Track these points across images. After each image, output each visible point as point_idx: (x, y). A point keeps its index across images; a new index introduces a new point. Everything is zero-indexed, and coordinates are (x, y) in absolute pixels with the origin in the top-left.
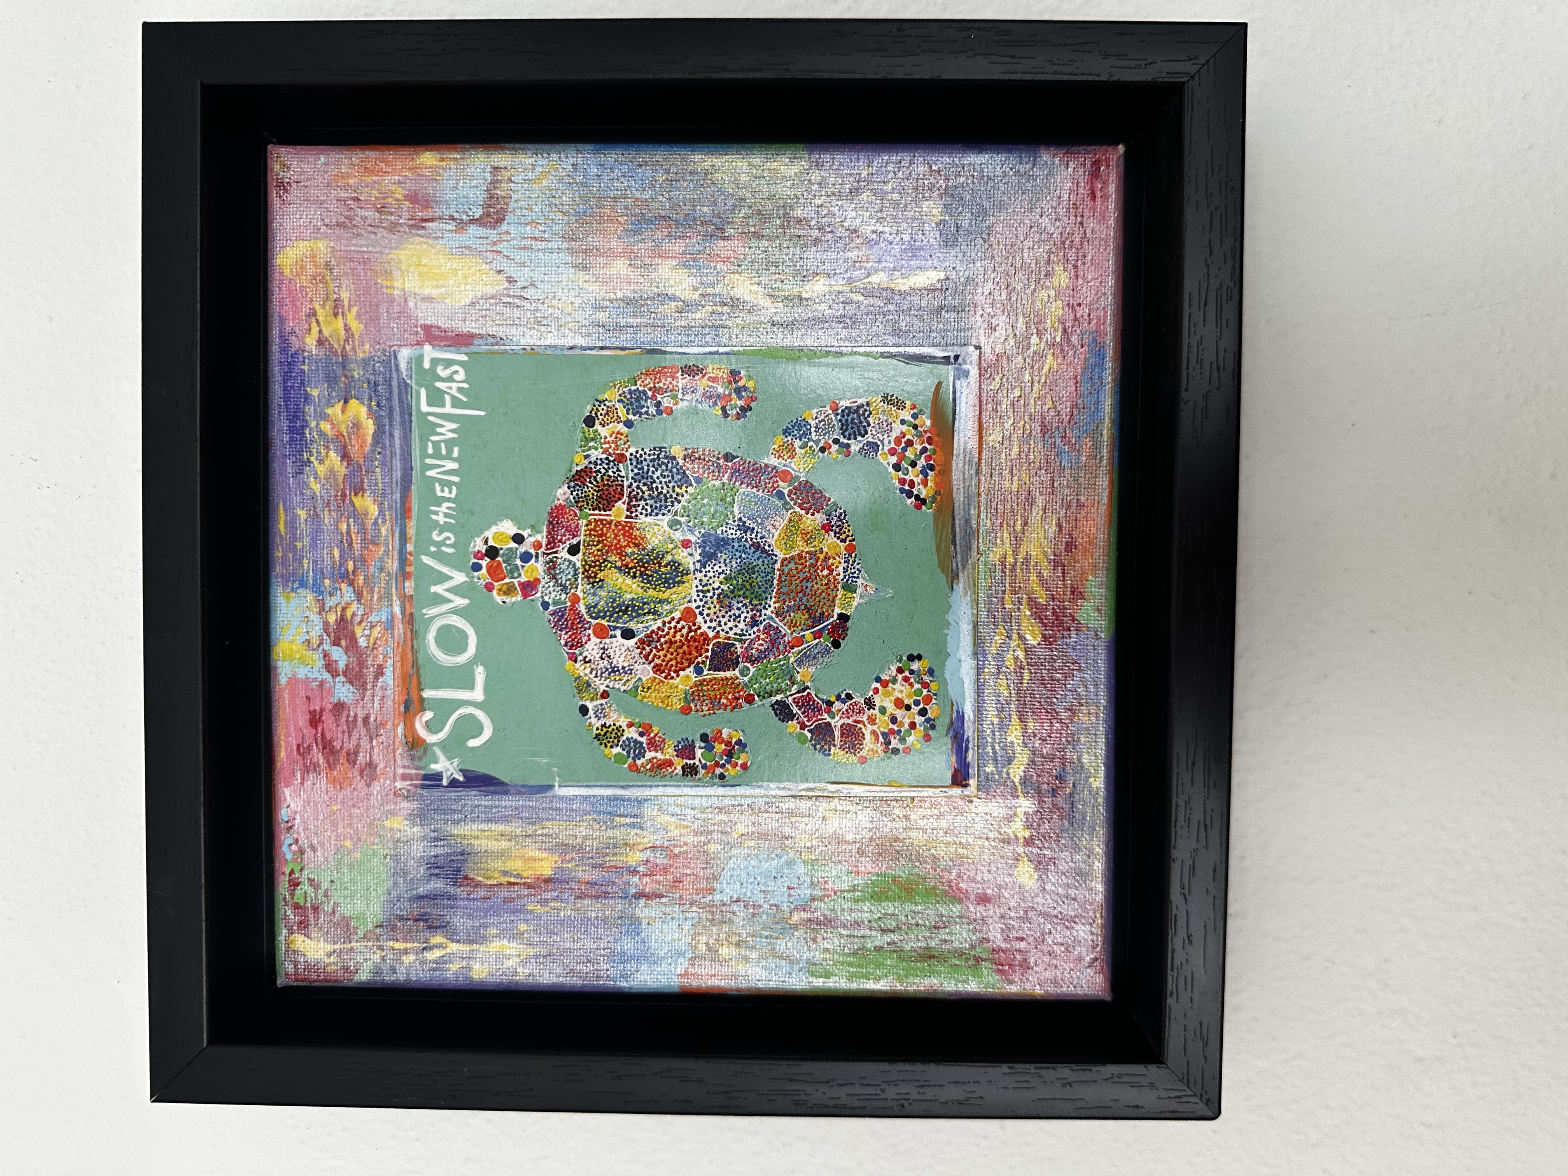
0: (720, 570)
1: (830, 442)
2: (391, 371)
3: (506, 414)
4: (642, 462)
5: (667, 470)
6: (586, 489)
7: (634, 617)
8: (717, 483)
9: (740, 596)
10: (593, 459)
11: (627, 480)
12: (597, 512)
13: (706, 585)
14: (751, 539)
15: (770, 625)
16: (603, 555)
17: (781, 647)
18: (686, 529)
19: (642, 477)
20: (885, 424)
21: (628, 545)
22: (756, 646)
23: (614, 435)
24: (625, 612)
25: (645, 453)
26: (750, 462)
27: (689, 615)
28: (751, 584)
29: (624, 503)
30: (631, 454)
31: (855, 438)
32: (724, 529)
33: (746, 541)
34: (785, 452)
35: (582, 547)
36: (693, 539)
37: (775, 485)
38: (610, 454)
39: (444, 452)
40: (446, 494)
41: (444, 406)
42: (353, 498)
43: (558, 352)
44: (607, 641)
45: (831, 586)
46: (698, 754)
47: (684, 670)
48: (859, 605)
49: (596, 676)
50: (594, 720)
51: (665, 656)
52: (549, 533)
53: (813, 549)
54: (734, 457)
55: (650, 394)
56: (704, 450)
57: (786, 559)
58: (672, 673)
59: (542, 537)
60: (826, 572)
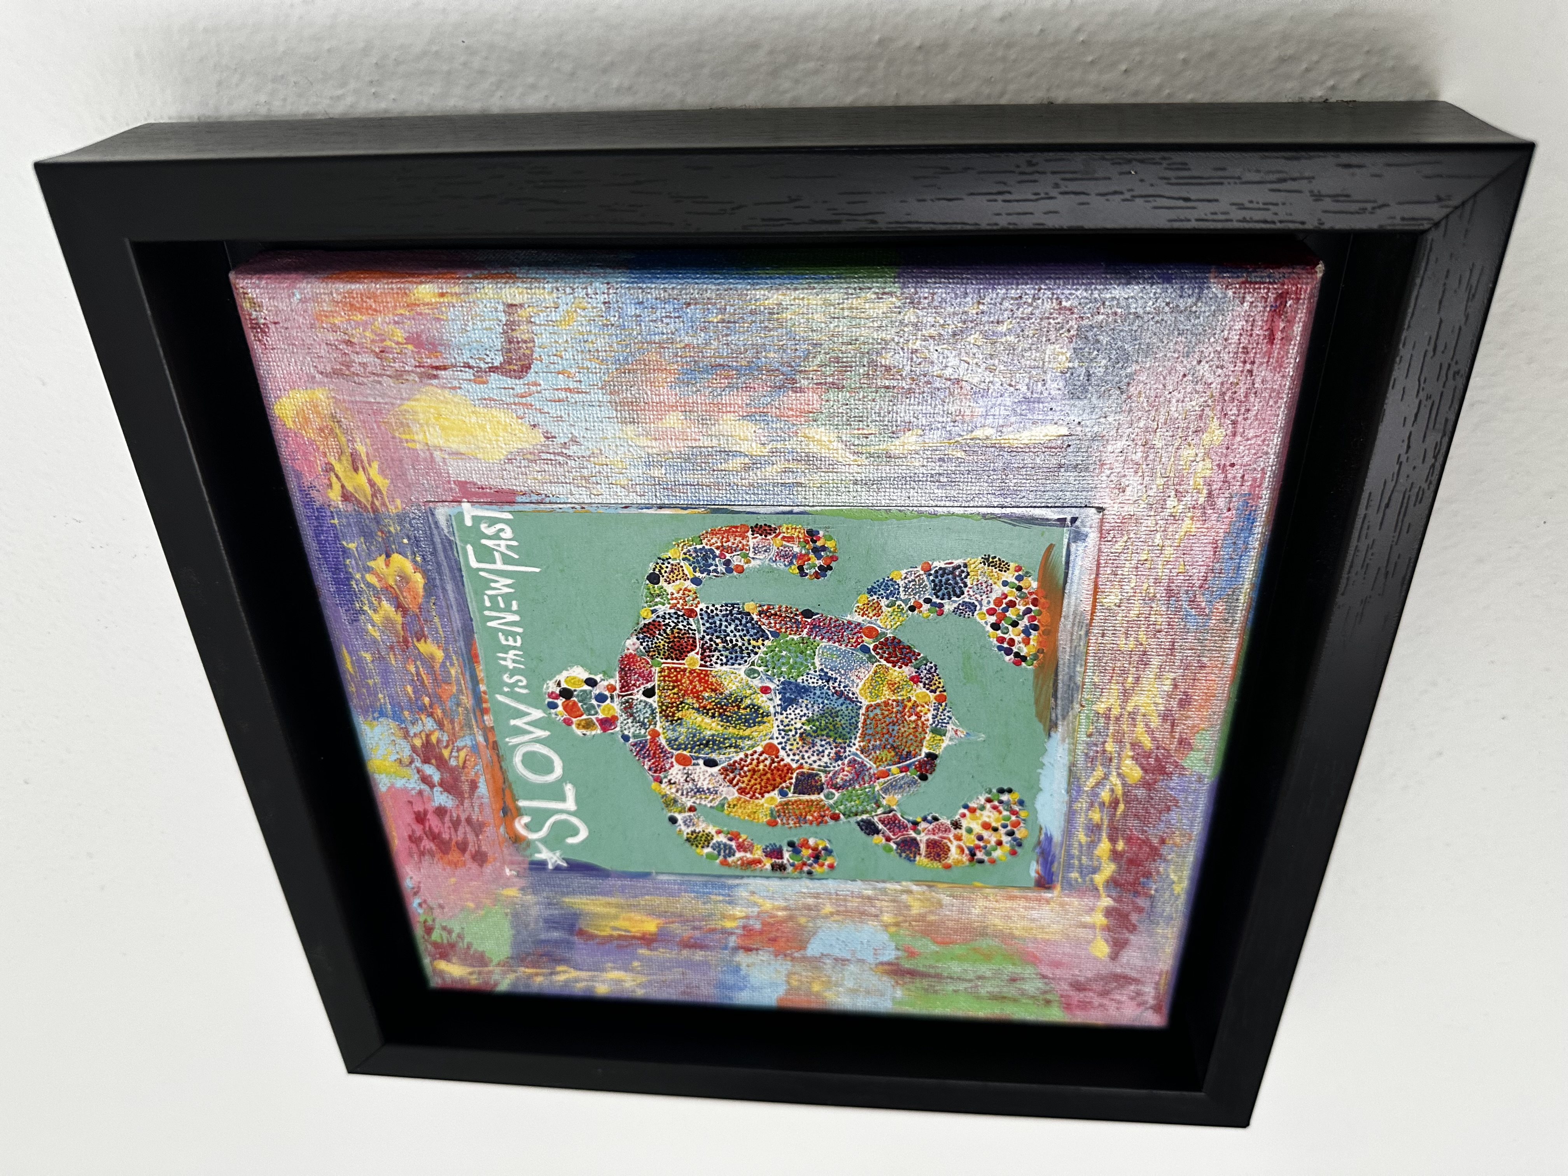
0: (802, 714)
1: (921, 601)
2: (430, 527)
3: (562, 571)
4: (713, 617)
5: (741, 624)
6: (656, 640)
7: (715, 750)
8: (796, 637)
9: (823, 735)
10: (661, 614)
11: (699, 633)
12: (669, 661)
13: (788, 725)
14: (834, 688)
15: (855, 760)
16: (679, 698)
17: (867, 778)
18: (764, 677)
19: (713, 630)
20: (984, 585)
22: (840, 776)
23: (681, 592)
24: (707, 745)
25: (717, 609)
26: (831, 619)
27: (771, 749)
28: (834, 726)
29: (697, 653)
30: (701, 610)
31: (950, 598)
32: (805, 678)
33: (829, 688)
34: (870, 610)
35: (657, 691)
36: (772, 686)
37: (859, 641)
38: (678, 609)
39: (502, 605)
40: (511, 642)
41: (495, 563)
42: (416, 643)
43: (612, 511)
44: (691, 767)
45: (919, 729)
46: (787, 855)
47: (768, 792)
48: (948, 746)
49: (682, 794)
50: (683, 828)
51: (749, 781)
52: (622, 678)
53: (900, 698)
54: (813, 614)
55: (718, 552)
56: (780, 607)
57: (871, 706)
58: (757, 795)
59: (615, 681)
60: (914, 718)
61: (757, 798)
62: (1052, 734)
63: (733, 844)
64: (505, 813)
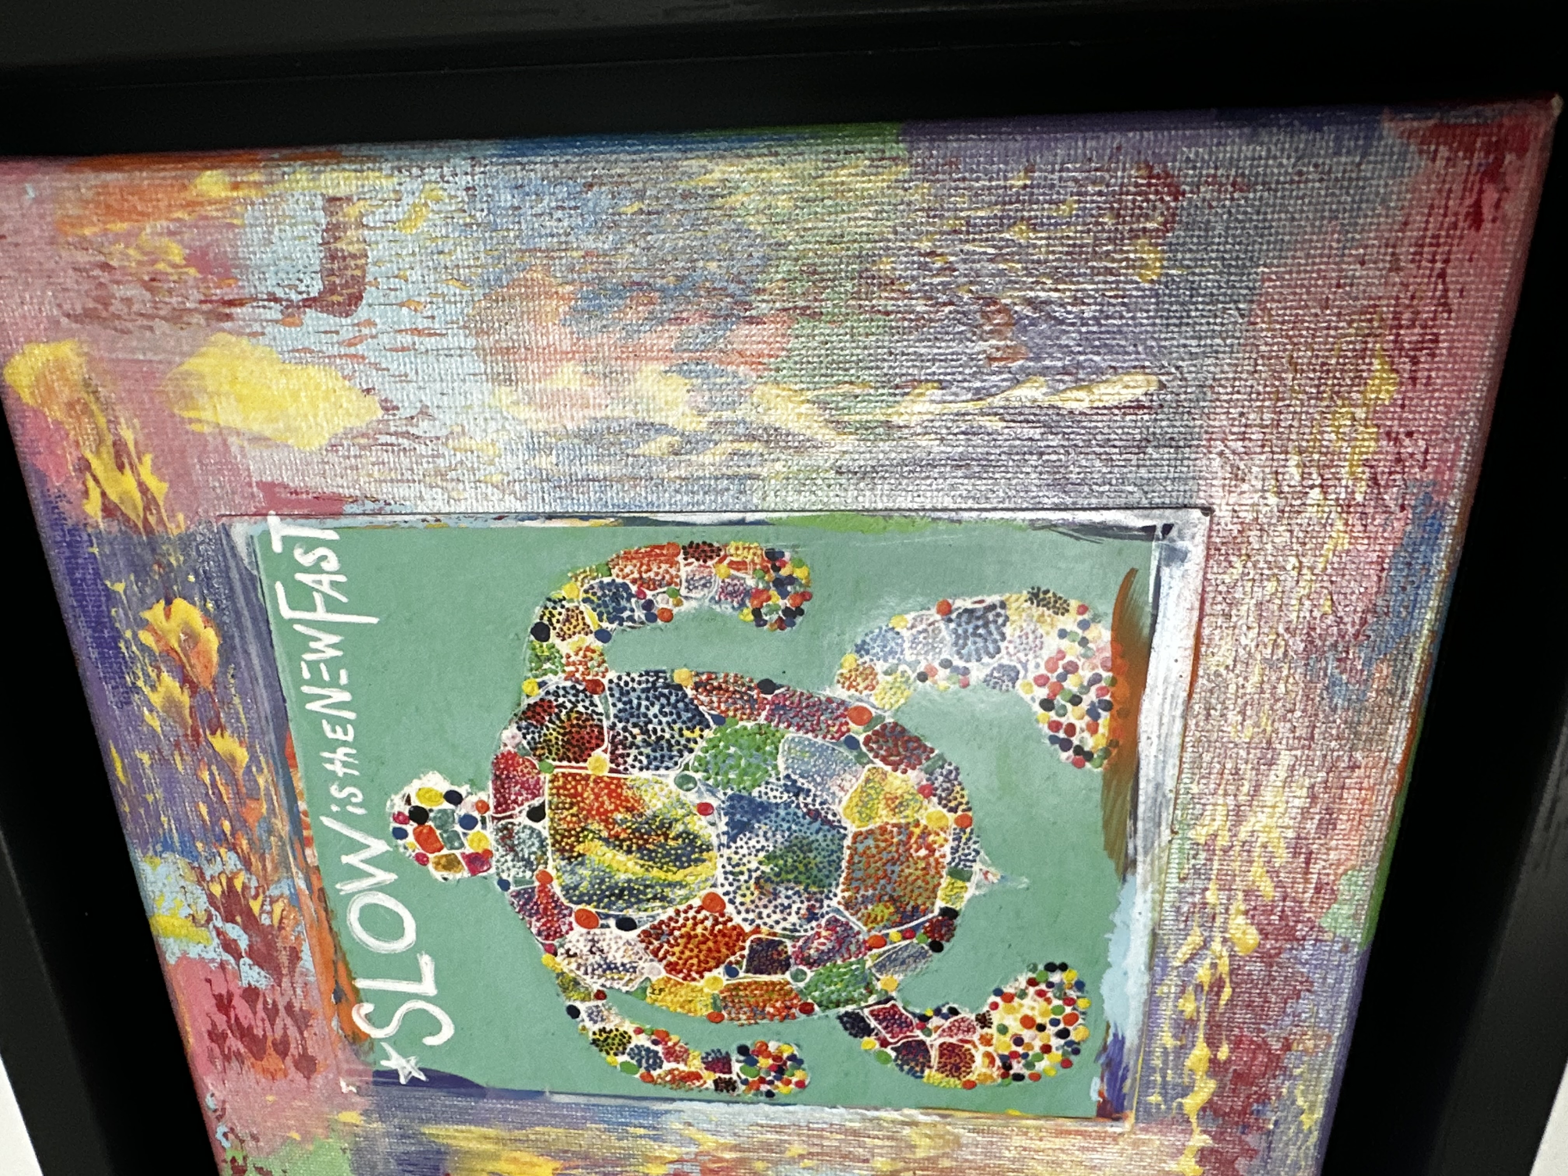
0: (759, 846)
1: (936, 664)
3: (409, 621)
4: (628, 693)
5: (669, 704)
6: (545, 731)
7: (632, 904)
8: (750, 725)
9: (789, 881)
10: (552, 688)
11: (608, 718)
12: (565, 763)
13: (738, 865)
14: (806, 805)
15: (836, 920)
16: (580, 821)
17: (853, 948)
18: (703, 789)
19: (628, 713)
20: (1031, 637)
21: (616, 809)
22: (815, 944)
23: (581, 653)
24: (620, 896)
25: (633, 680)
26: (802, 694)
27: (713, 903)
28: (806, 866)
29: (605, 751)
30: (611, 681)
31: (979, 660)
32: (763, 789)
33: (798, 806)
34: (859, 681)
35: (547, 811)
36: (715, 803)
37: (843, 729)
38: (577, 681)
39: (326, 677)
40: (340, 735)
41: (314, 609)
42: (210, 738)
43: (479, 524)
44: (598, 931)
45: (931, 870)
46: (736, 1067)
47: (710, 970)
48: (974, 897)
49: (586, 973)
50: (588, 1024)
51: (682, 952)
52: (497, 790)
53: (903, 821)
54: (775, 687)
55: (634, 589)
56: (727, 675)
57: (861, 833)
58: (694, 975)
59: (488, 795)
60: (923, 852)
61: (694, 979)
62: (1129, 877)
63: (659, 1049)
64: (338, 1000)
